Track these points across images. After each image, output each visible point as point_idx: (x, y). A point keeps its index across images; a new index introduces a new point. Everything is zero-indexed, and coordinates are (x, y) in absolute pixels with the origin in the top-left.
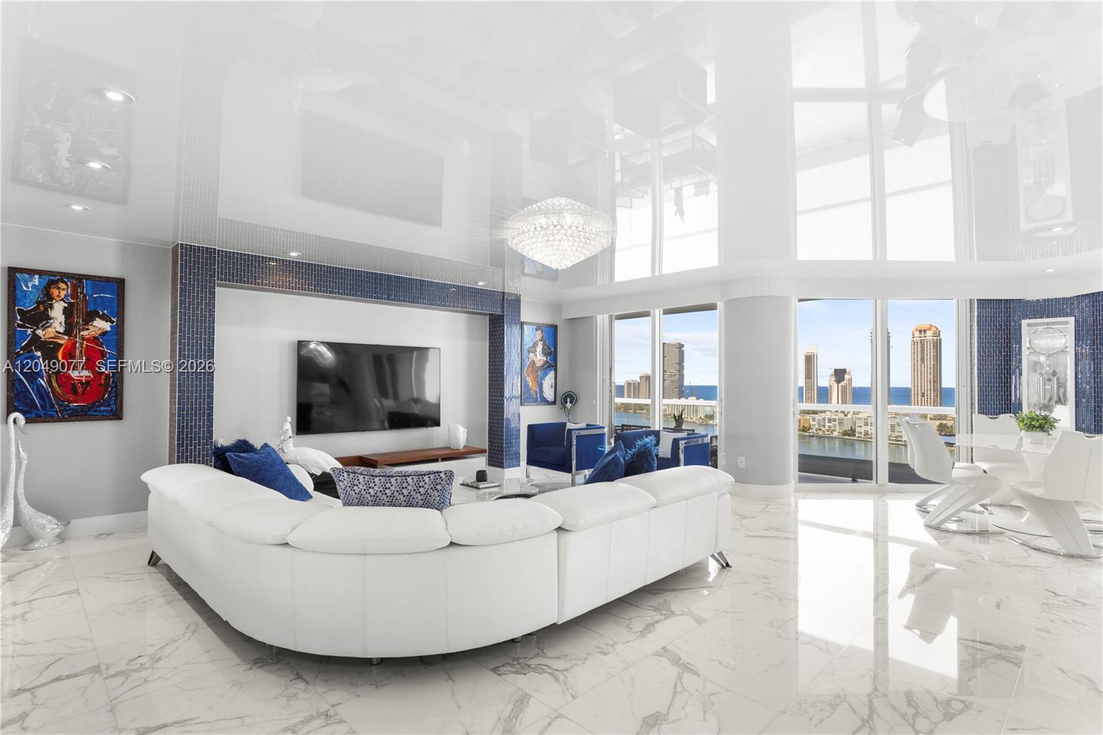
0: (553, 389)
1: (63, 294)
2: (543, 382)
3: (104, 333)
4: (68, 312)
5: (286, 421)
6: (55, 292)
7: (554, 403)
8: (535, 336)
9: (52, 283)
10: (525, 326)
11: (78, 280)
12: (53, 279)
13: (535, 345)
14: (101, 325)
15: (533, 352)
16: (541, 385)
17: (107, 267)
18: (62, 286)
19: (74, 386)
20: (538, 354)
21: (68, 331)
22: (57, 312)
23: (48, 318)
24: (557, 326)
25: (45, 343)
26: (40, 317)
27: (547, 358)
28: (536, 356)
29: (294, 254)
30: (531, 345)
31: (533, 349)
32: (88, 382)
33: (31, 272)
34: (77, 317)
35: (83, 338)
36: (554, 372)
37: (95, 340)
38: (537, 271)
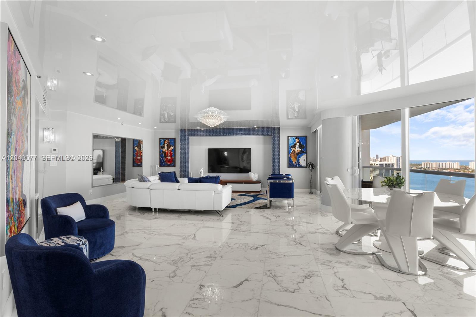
0: (305, 162)
1: (166, 142)
2: (300, 159)
3: (172, 149)
4: (167, 146)
5: (201, 169)
6: (165, 142)
7: (306, 167)
8: (295, 141)
9: (165, 140)
10: (290, 138)
11: (168, 139)
12: (165, 139)
13: (295, 144)
14: (172, 148)
15: (294, 147)
16: (298, 161)
17: (173, 136)
18: (166, 141)
19: (168, 160)
20: (296, 148)
21: (167, 150)
22: (166, 146)
23: (164, 147)
24: (307, 136)
25: (164, 152)
26: (163, 147)
27: (302, 149)
28: (296, 149)
29: (198, 128)
30: (293, 144)
31: (294, 146)
32: (170, 159)
33: (162, 139)
34: (169, 146)
35: (169, 151)
36: (305, 155)
37: (171, 151)
38: (295, 117)
